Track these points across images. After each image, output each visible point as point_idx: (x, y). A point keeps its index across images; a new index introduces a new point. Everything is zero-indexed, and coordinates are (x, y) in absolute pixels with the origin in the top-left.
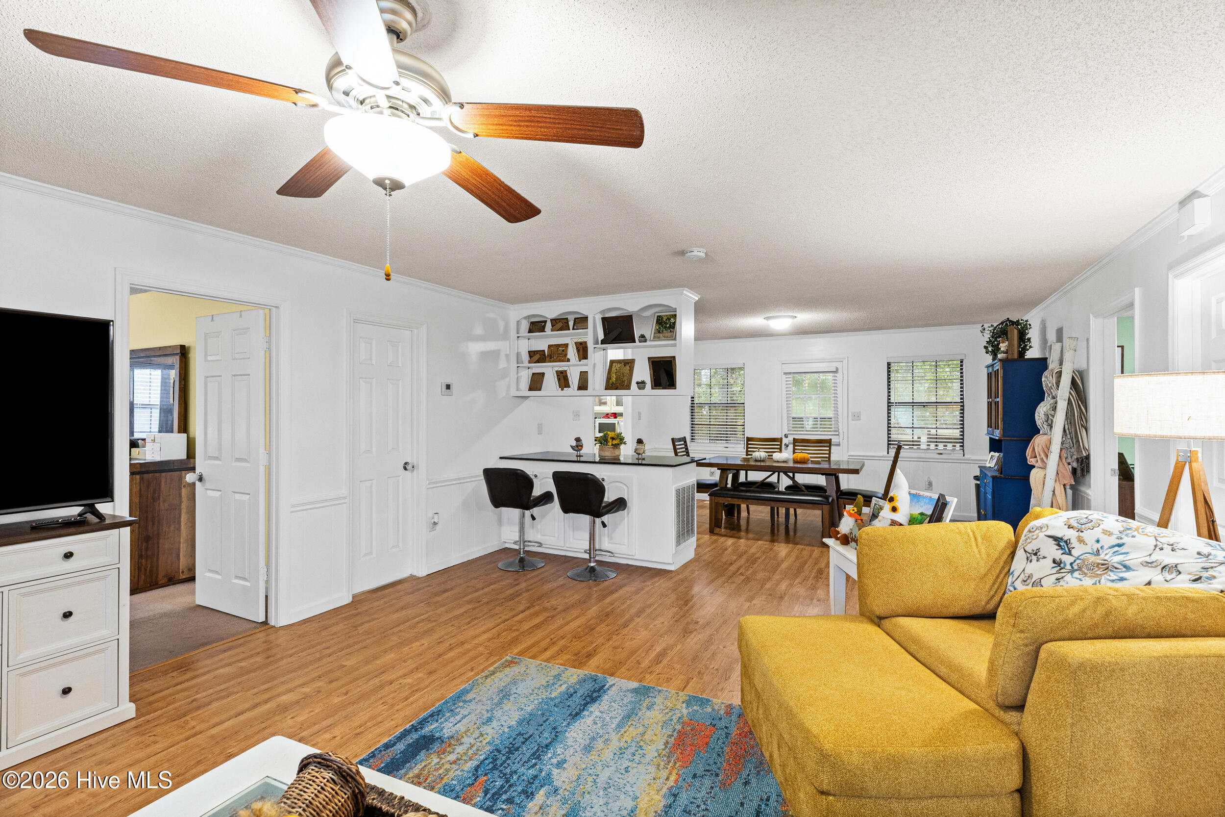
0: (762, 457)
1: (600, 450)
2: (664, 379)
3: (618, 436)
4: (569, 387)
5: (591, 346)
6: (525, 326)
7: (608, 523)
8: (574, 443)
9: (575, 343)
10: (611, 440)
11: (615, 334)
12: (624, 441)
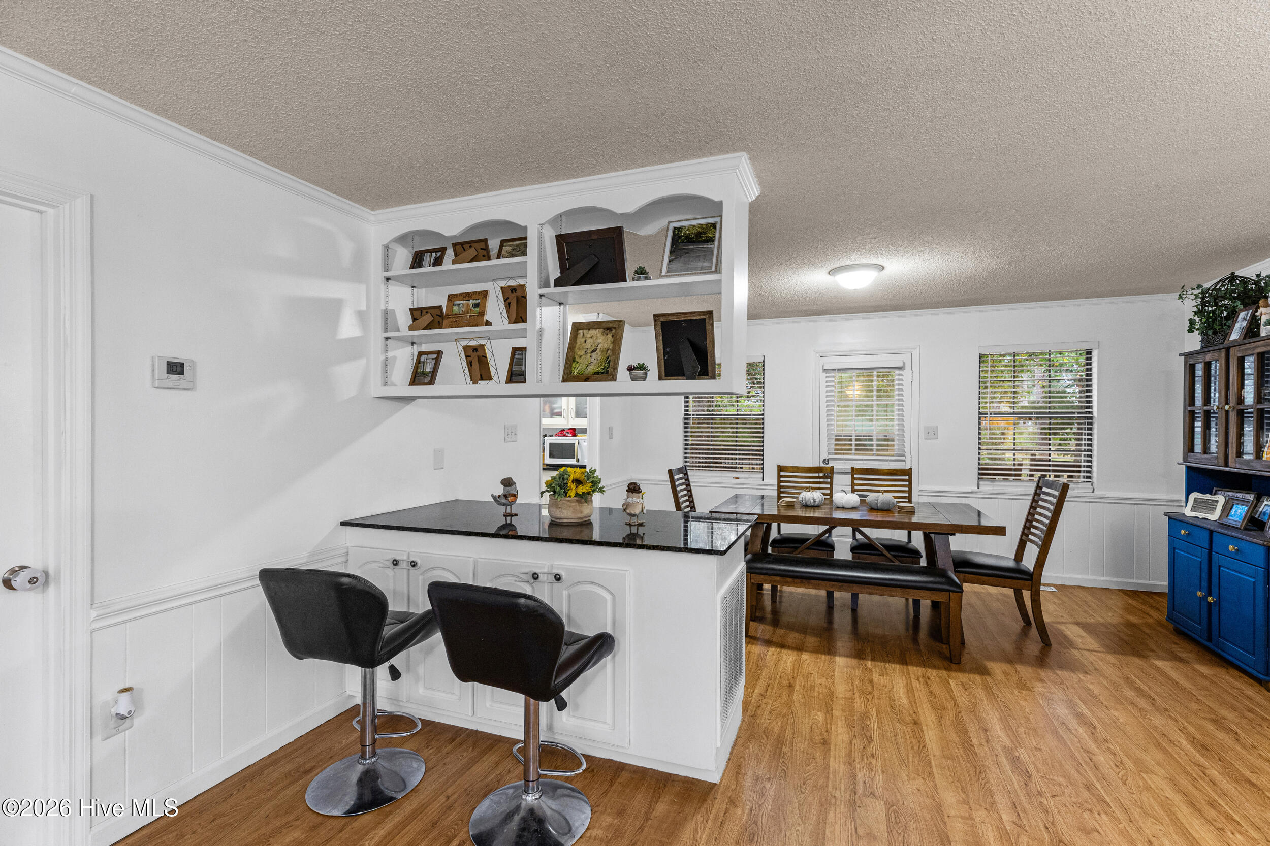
0: (817, 500)
1: (552, 505)
2: (689, 358)
3: (588, 477)
4: (490, 378)
5: (533, 291)
6: (403, 256)
7: (569, 698)
8: (500, 490)
9: (502, 288)
10: (573, 486)
11: (582, 268)
12: (601, 485)
